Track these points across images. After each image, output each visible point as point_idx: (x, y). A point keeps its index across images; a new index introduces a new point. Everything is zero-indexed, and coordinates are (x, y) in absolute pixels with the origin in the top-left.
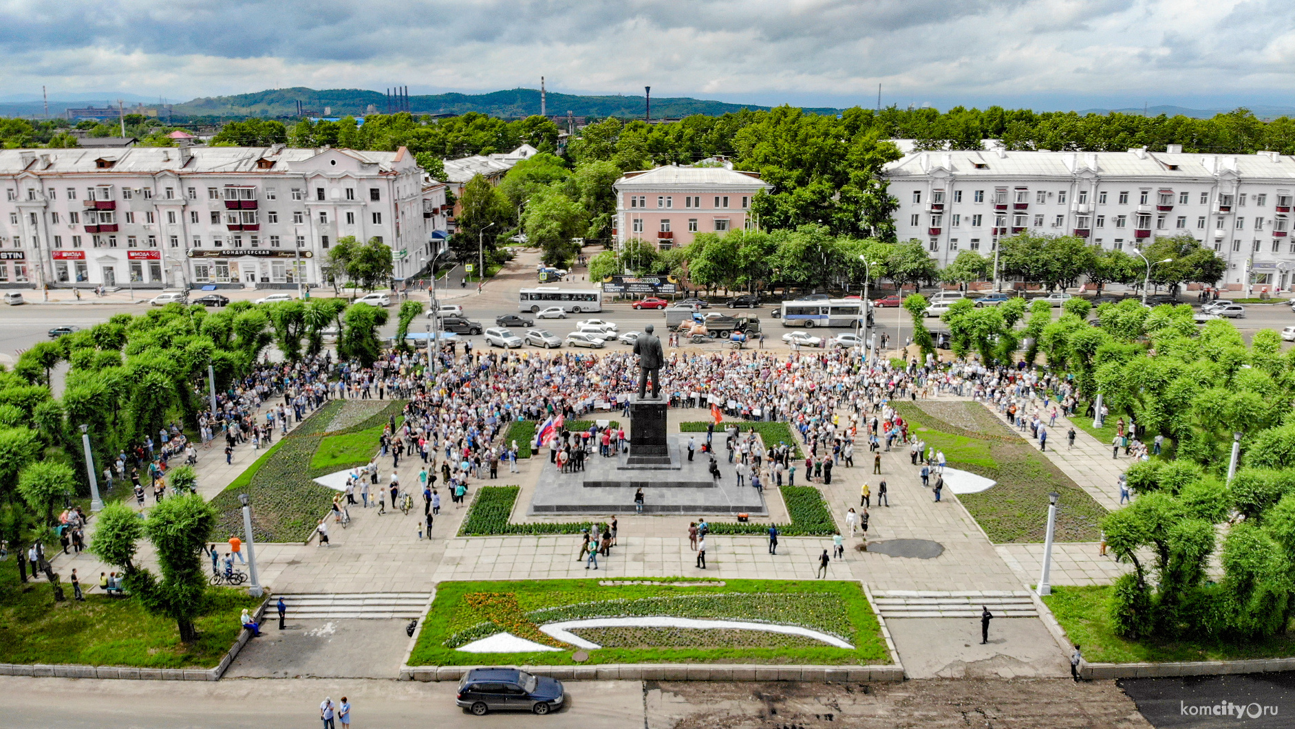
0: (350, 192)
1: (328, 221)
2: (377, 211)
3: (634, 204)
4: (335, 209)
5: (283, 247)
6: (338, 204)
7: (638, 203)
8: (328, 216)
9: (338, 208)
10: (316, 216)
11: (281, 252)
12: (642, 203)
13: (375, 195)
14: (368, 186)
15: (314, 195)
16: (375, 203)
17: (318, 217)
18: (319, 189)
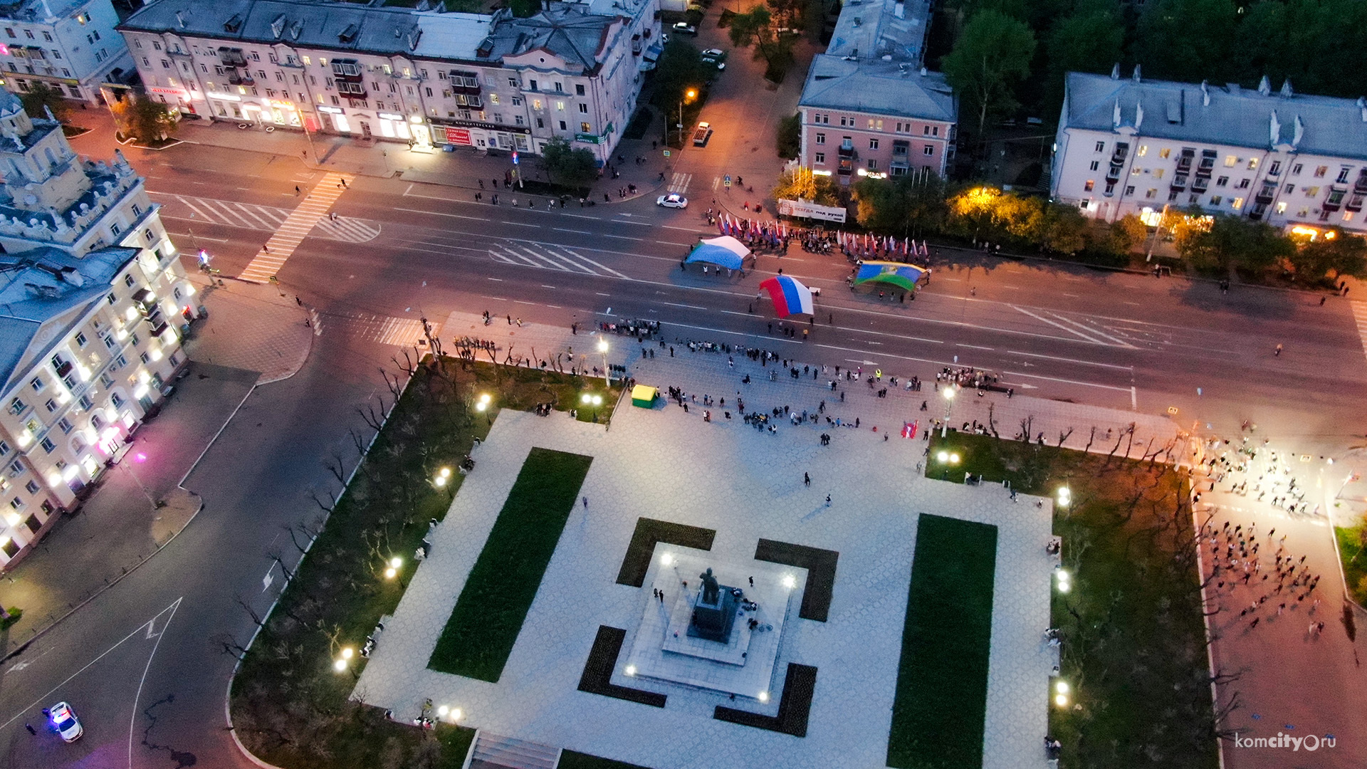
0: (558, 85)
2: (582, 103)
3: (818, 120)
4: (547, 99)
5: (505, 123)
6: (548, 95)
7: (822, 120)
9: (549, 98)
11: (505, 127)
12: (826, 120)
13: (580, 89)
14: (574, 82)
15: (528, 86)
16: (580, 97)
18: (532, 81)
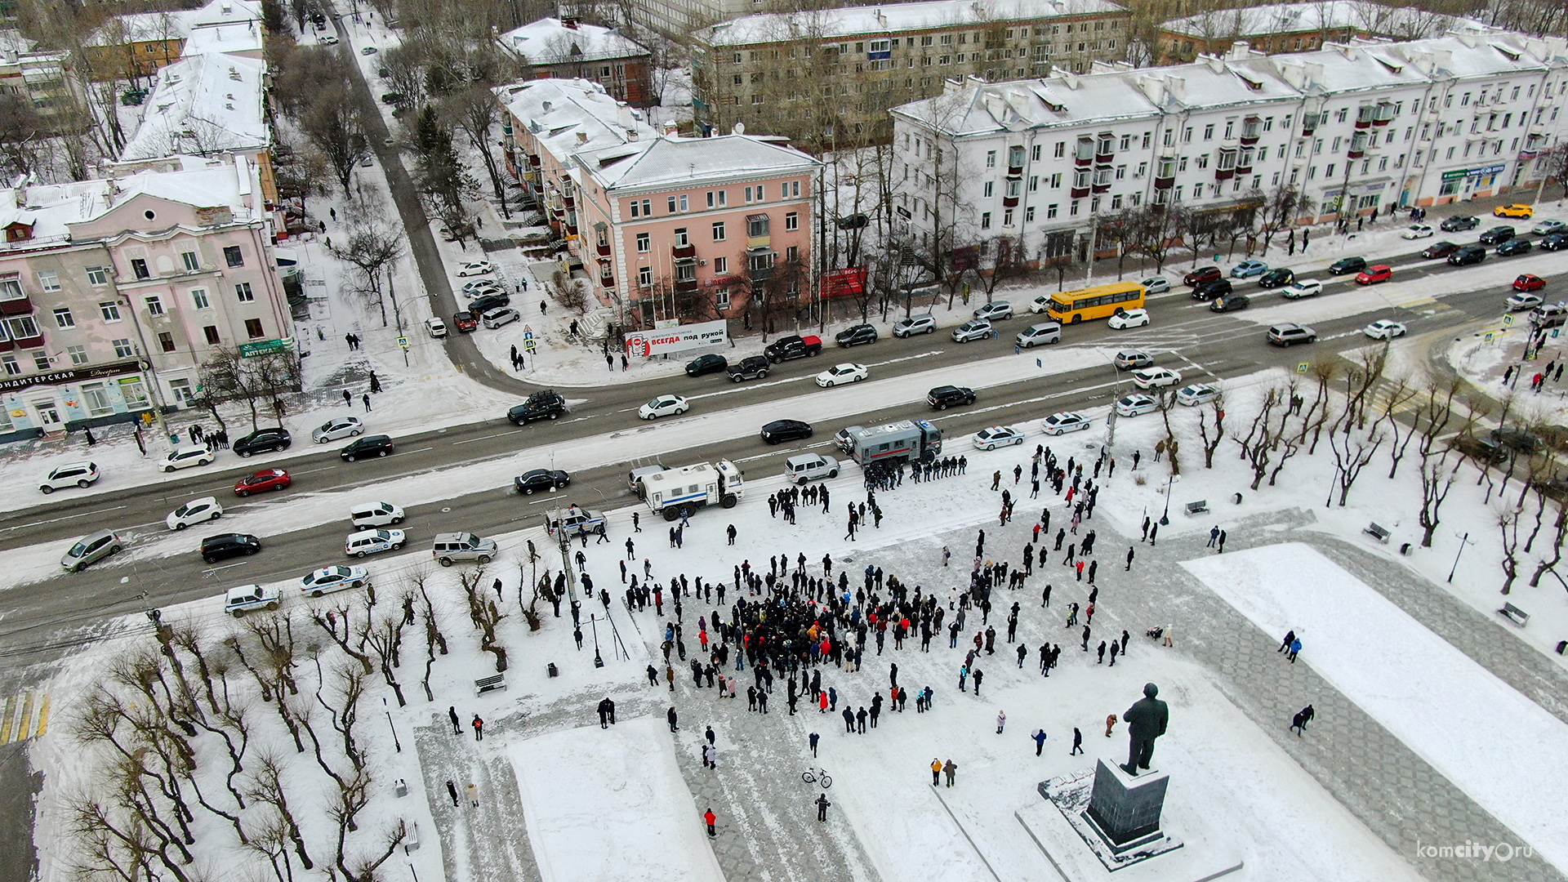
0: (190, 259)
1: (165, 310)
2: (241, 282)
3: (635, 212)
4: (172, 288)
5: (94, 361)
6: (175, 279)
7: (640, 211)
8: (161, 301)
9: (176, 286)
10: (141, 305)
11: (95, 369)
12: (647, 210)
13: (233, 256)
14: (219, 245)
15: (128, 274)
16: (235, 269)
17: (146, 306)
18: (135, 262)
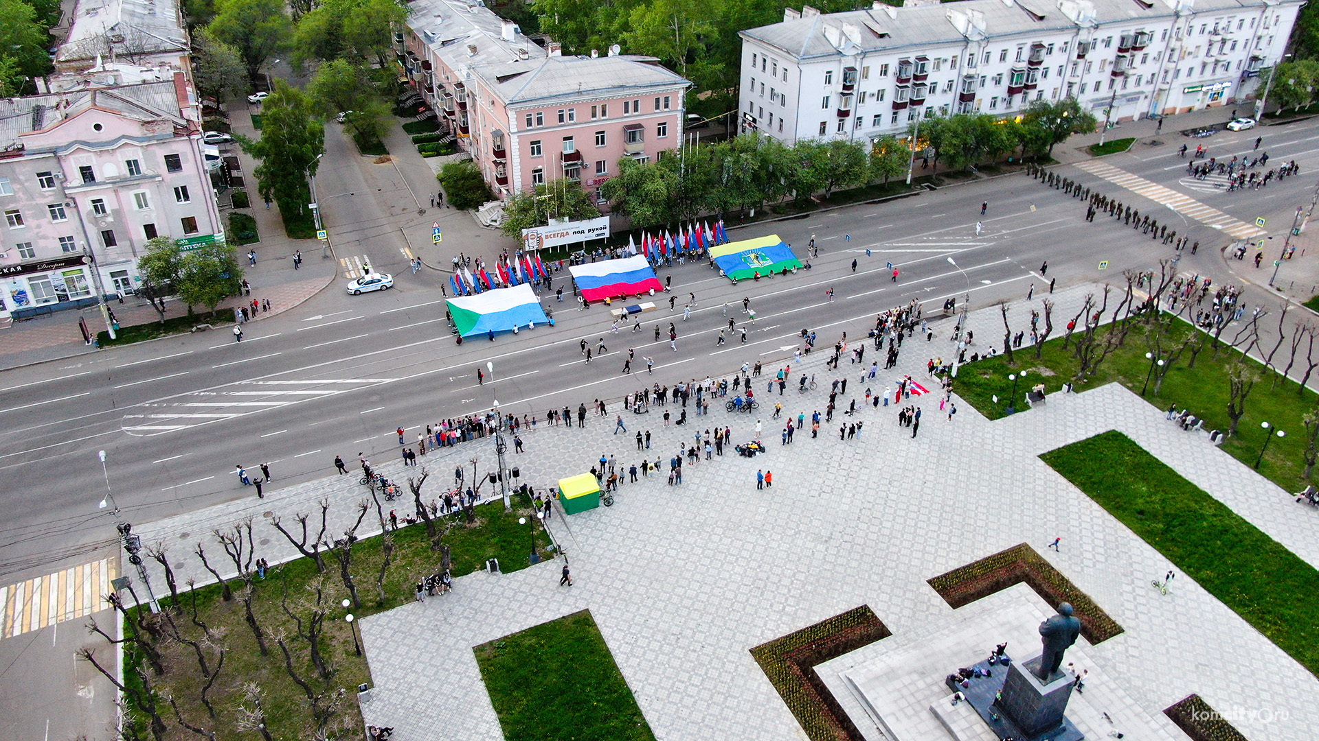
0: (132, 165)
1: (108, 211)
2: (179, 185)
3: (529, 123)
4: (116, 191)
5: (40, 256)
6: (118, 184)
7: (534, 122)
8: (105, 203)
9: (120, 189)
10: (86, 206)
11: (41, 264)
12: (540, 121)
14: (161, 153)
15: (76, 179)
16: (174, 175)
17: (91, 207)
18: (82, 169)
